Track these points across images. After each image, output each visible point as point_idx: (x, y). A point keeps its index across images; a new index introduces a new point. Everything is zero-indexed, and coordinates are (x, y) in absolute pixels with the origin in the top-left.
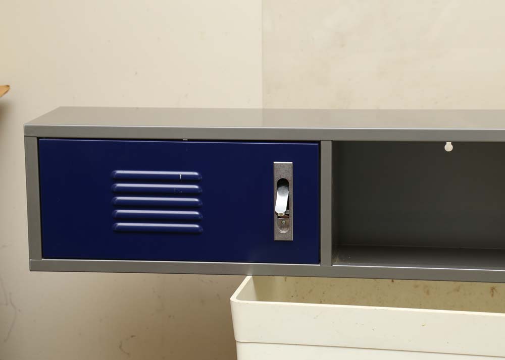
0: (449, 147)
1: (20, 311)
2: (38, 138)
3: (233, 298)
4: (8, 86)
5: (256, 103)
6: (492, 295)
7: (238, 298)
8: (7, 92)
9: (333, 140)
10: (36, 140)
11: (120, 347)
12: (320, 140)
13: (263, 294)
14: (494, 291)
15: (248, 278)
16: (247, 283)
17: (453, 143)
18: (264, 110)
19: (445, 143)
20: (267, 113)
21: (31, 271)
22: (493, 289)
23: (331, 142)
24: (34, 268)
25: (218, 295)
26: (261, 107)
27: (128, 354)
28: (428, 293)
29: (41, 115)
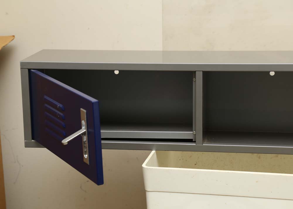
0: (272, 73)
1: (22, 166)
2: (29, 70)
3: (144, 165)
4: (14, 36)
5: (158, 47)
7: (146, 165)
8: (13, 39)
9: (203, 70)
10: (27, 70)
11: (81, 187)
12: (195, 70)
13: (162, 163)
15: (153, 152)
16: (152, 156)
18: (163, 51)
20: (165, 53)
21: (25, 147)
23: (202, 72)
24: (27, 145)
25: (137, 158)
26: (162, 50)
27: (85, 191)
29: (31, 55)
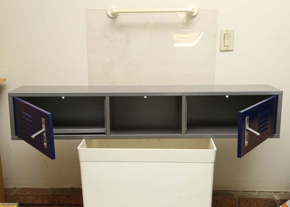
0: (145, 97)
2: (13, 97)
3: (78, 148)
4: (5, 79)
5: (87, 84)
7: (80, 147)
8: (5, 81)
9: (110, 96)
10: (12, 98)
12: (105, 96)
13: (89, 146)
15: (84, 140)
16: (83, 142)
18: (89, 86)
20: (90, 87)
24: (13, 139)
27: (47, 163)
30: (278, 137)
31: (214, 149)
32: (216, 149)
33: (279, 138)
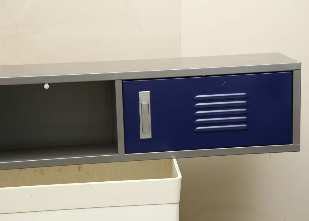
0: (47, 86)
6: (80, 171)
14: (80, 168)
17: (49, 84)
19: (44, 84)
22: (80, 167)
28: (42, 173)
30: (298, 149)
31: (178, 176)
32: (180, 176)
33: (300, 151)
